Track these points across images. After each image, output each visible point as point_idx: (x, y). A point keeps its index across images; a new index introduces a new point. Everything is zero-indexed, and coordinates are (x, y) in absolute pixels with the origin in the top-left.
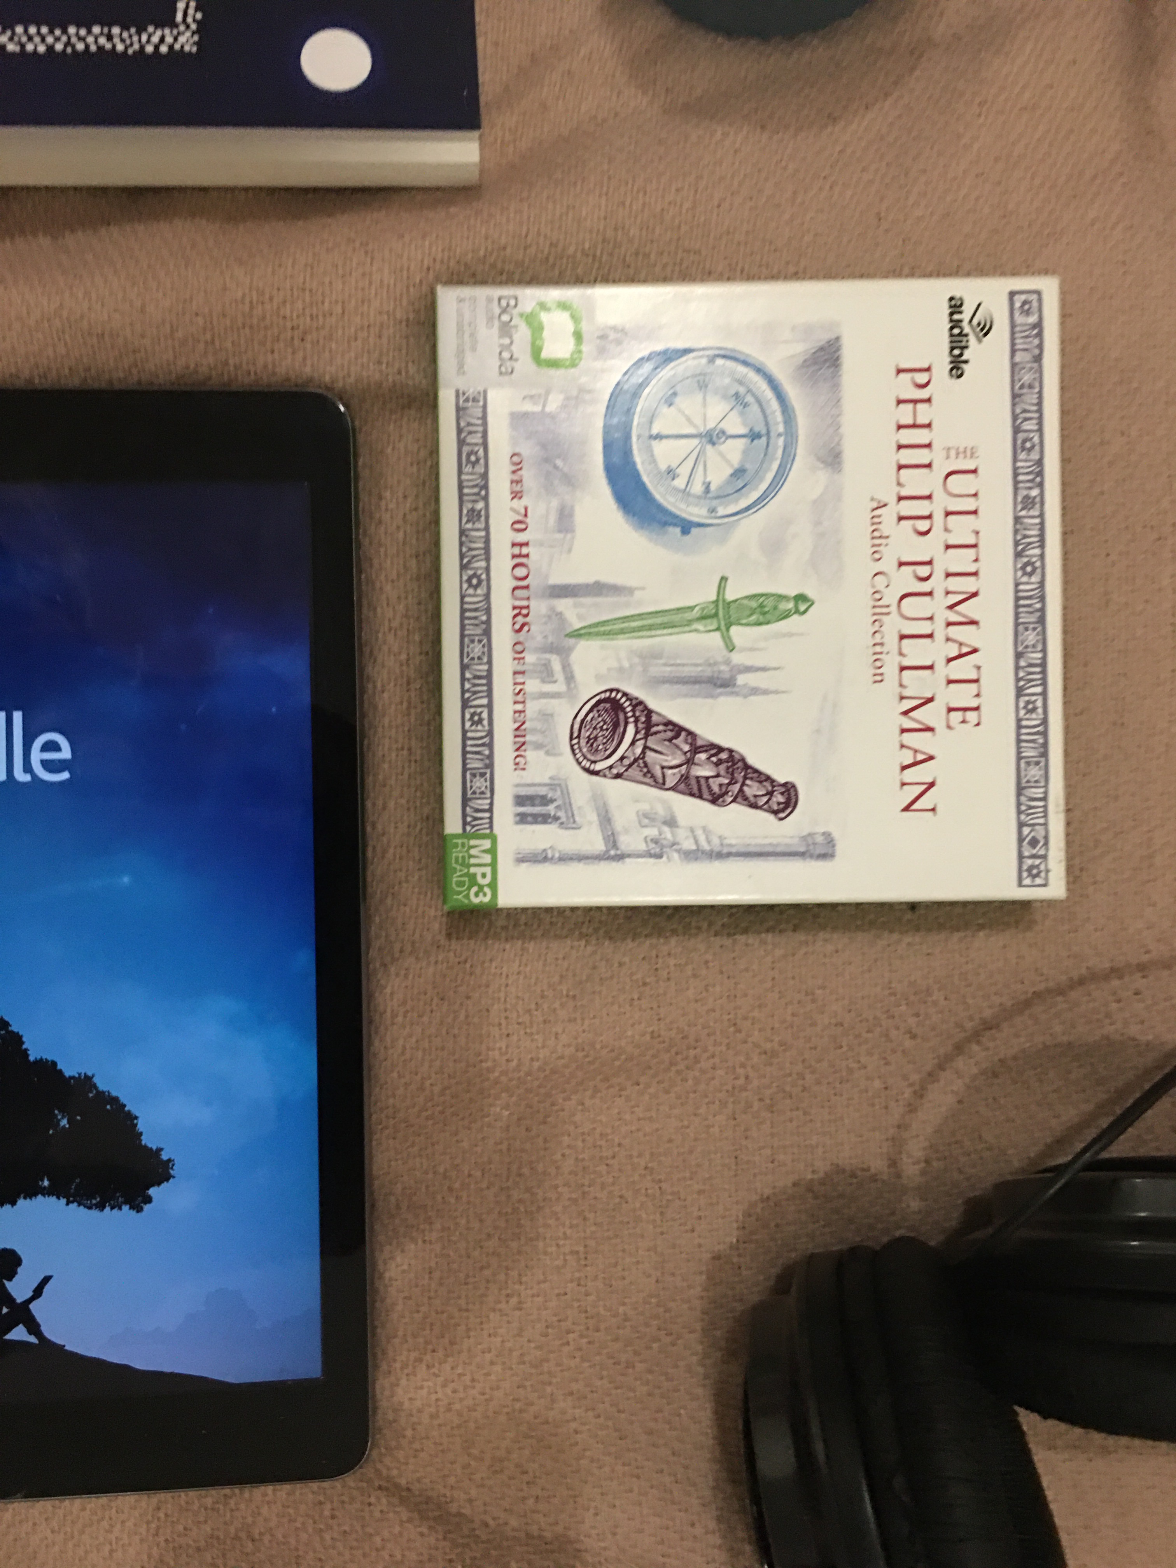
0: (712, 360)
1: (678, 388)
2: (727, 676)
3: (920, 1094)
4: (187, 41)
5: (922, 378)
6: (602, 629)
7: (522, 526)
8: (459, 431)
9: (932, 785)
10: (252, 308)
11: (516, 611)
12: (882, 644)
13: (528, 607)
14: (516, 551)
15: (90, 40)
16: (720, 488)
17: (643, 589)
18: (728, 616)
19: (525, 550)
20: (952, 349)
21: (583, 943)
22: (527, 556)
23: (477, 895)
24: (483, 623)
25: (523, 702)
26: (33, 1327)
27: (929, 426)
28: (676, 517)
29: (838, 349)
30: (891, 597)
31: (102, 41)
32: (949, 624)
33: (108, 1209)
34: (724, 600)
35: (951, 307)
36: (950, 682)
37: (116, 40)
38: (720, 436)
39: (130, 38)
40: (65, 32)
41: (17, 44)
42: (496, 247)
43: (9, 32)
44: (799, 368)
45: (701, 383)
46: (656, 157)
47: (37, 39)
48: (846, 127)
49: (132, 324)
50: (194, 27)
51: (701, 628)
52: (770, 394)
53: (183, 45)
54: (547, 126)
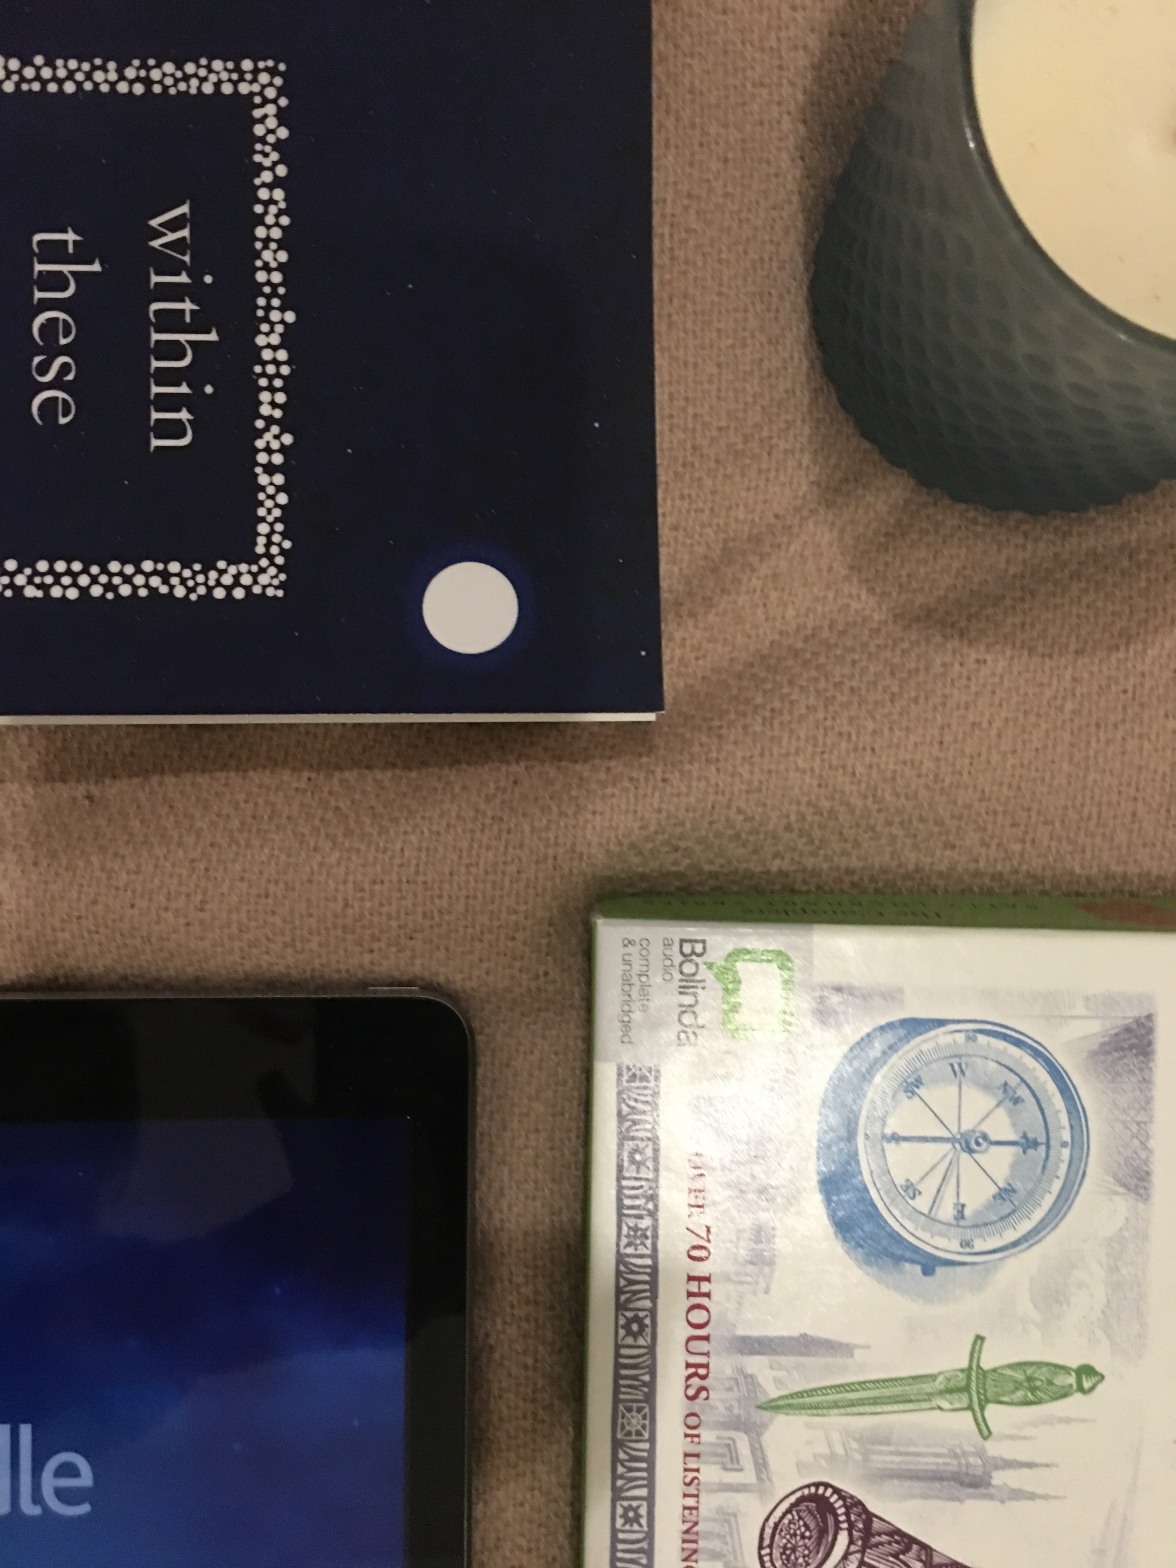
0: (971, 1037)
1: (924, 1074)
2: (979, 1472)
4: (269, 582)
6: (808, 1400)
8: (621, 1118)
10: (346, 905)
11: (692, 1370)
13: (706, 1366)
14: (694, 1287)
15: (139, 580)
16: (978, 1213)
17: (867, 1347)
18: (982, 1390)
19: (705, 1287)
22: (708, 1295)
24: (645, 1384)
25: (697, 1496)
28: (916, 1250)
29: (1150, 1031)
31: (155, 581)
34: (979, 1367)
37: (175, 581)
38: (981, 1140)
39: (193, 578)
40: (104, 571)
41: (38, 587)
42: (672, 821)
43: (28, 571)
44: (1093, 1054)
45: (956, 1067)
46: (887, 697)
47: (66, 580)
48: (1145, 650)
49: (188, 924)
50: (280, 560)
51: (945, 1405)
52: (1051, 1087)
53: (264, 587)
54: (740, 641)
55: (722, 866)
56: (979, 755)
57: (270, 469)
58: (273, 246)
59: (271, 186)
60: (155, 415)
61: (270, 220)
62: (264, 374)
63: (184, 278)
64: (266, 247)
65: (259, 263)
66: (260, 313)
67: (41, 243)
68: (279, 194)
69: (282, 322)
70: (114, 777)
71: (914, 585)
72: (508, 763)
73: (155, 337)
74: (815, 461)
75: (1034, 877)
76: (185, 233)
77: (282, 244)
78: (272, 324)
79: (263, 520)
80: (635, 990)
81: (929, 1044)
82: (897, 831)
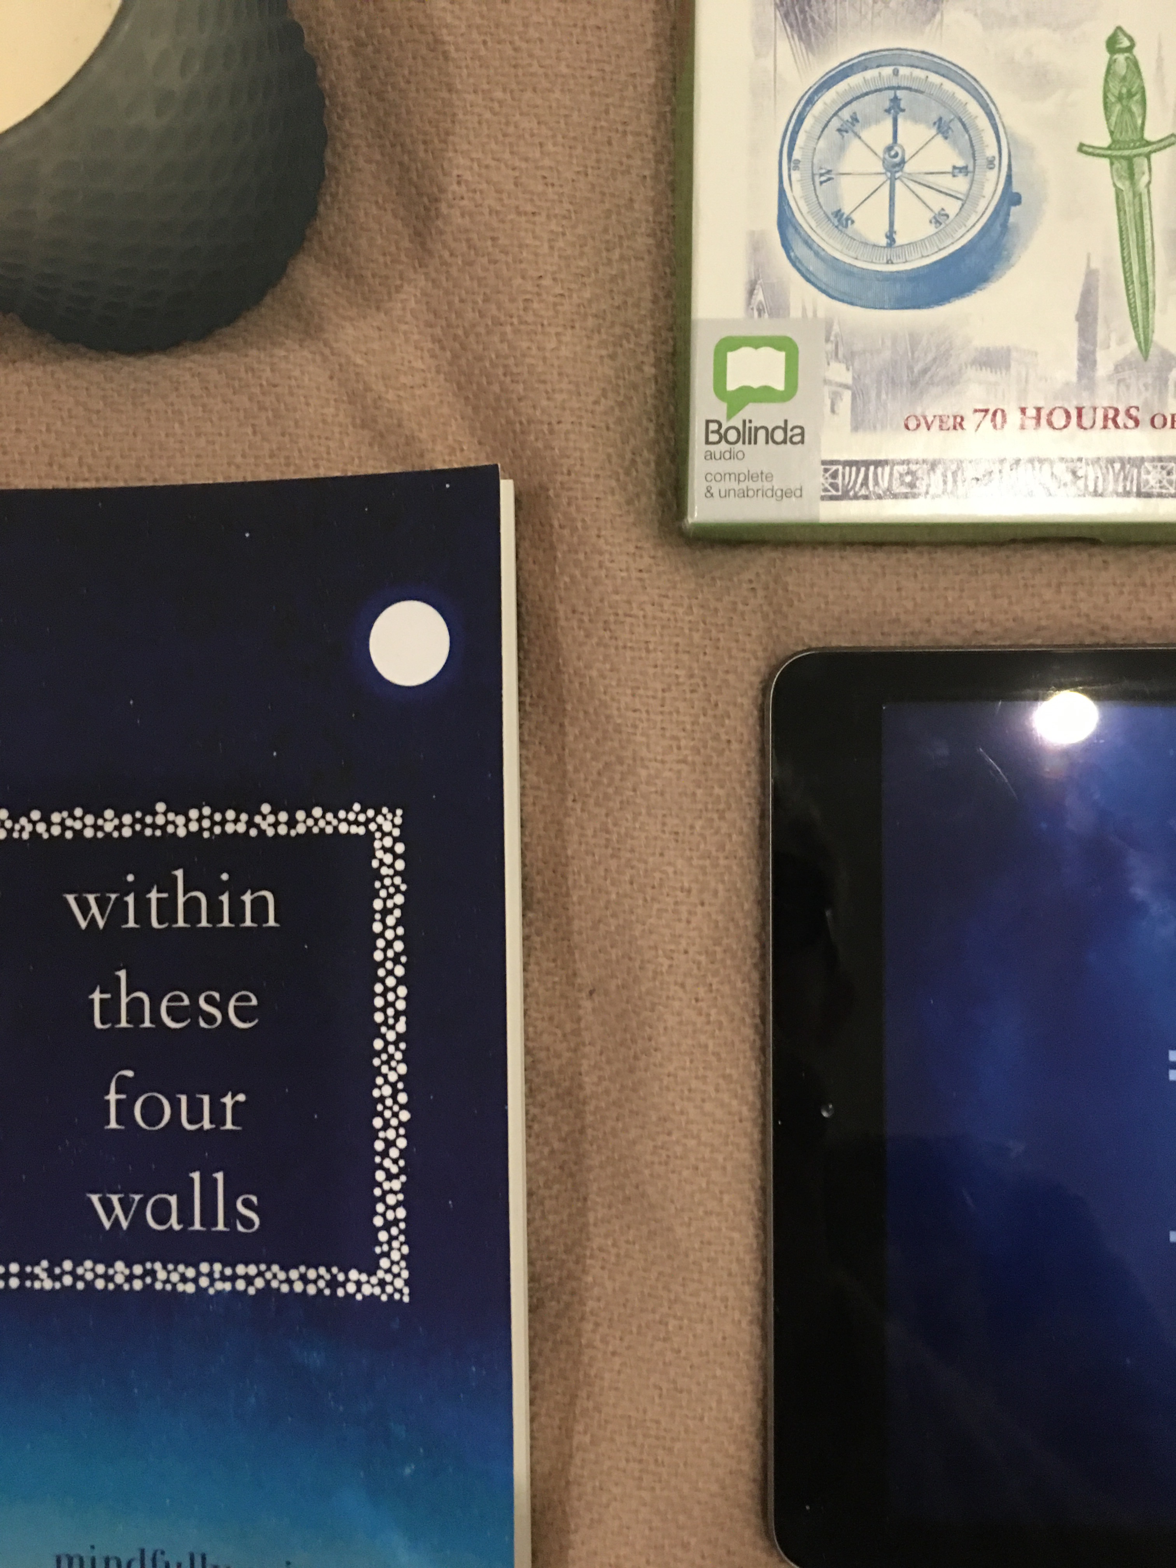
0: (794, 165)
1: (830, 210)
4: (389, 822)
6: (1139, 309)
7: (999, 416)
8: (872, 495)
10: (684, 761)
11: (1110, 424)
13: (1106, 410)
14: (1030, 423)
15: (390, 934)
16: (961, 154)
17: (1089, 257)
18: (1131, 144)
19: (1031, 412)
22: (1038, 410)
24: (1123, 467)
28: (996, 212)
31: (390, 921)
34: (1109, 148)
37: (390, 904)
38: (893, 153)
39: (387, 888)
40: (382, 964)
41: (396, 1018)
42: (607, 465)
43: (383, 1029)
44: (809, 46)
45: (823, 178)
46: (492, 268)
47: (391, 997)
48: (447, 26)
49: (702, 904)
50: (371, 813)
51: (1145, 179)
52: (842, 86)
53: (394, 826)
54: (445, 410)
56: (545, 178)
58: (100, 822)
59: (49, 824)
60: (248, 923)
61: (78, 825)
62: (211, 830)
63: (130, 899)
64: (101, 828)
65: (116, 834)
66: (158, 833)
67: (103, 1022)
68: (56, 817)
69: (165, 814)
70: (575, 975)
71: (393, 249)
72: (556, 619)
73: (181, 923)
74: (282, 344)
75: (658, 122)
76: (91, 898)
77: (99, 815)
78: (168, 822)
79: (336, 829)
80: (753, 485)
81: (802, 203)
82: (616, 255)
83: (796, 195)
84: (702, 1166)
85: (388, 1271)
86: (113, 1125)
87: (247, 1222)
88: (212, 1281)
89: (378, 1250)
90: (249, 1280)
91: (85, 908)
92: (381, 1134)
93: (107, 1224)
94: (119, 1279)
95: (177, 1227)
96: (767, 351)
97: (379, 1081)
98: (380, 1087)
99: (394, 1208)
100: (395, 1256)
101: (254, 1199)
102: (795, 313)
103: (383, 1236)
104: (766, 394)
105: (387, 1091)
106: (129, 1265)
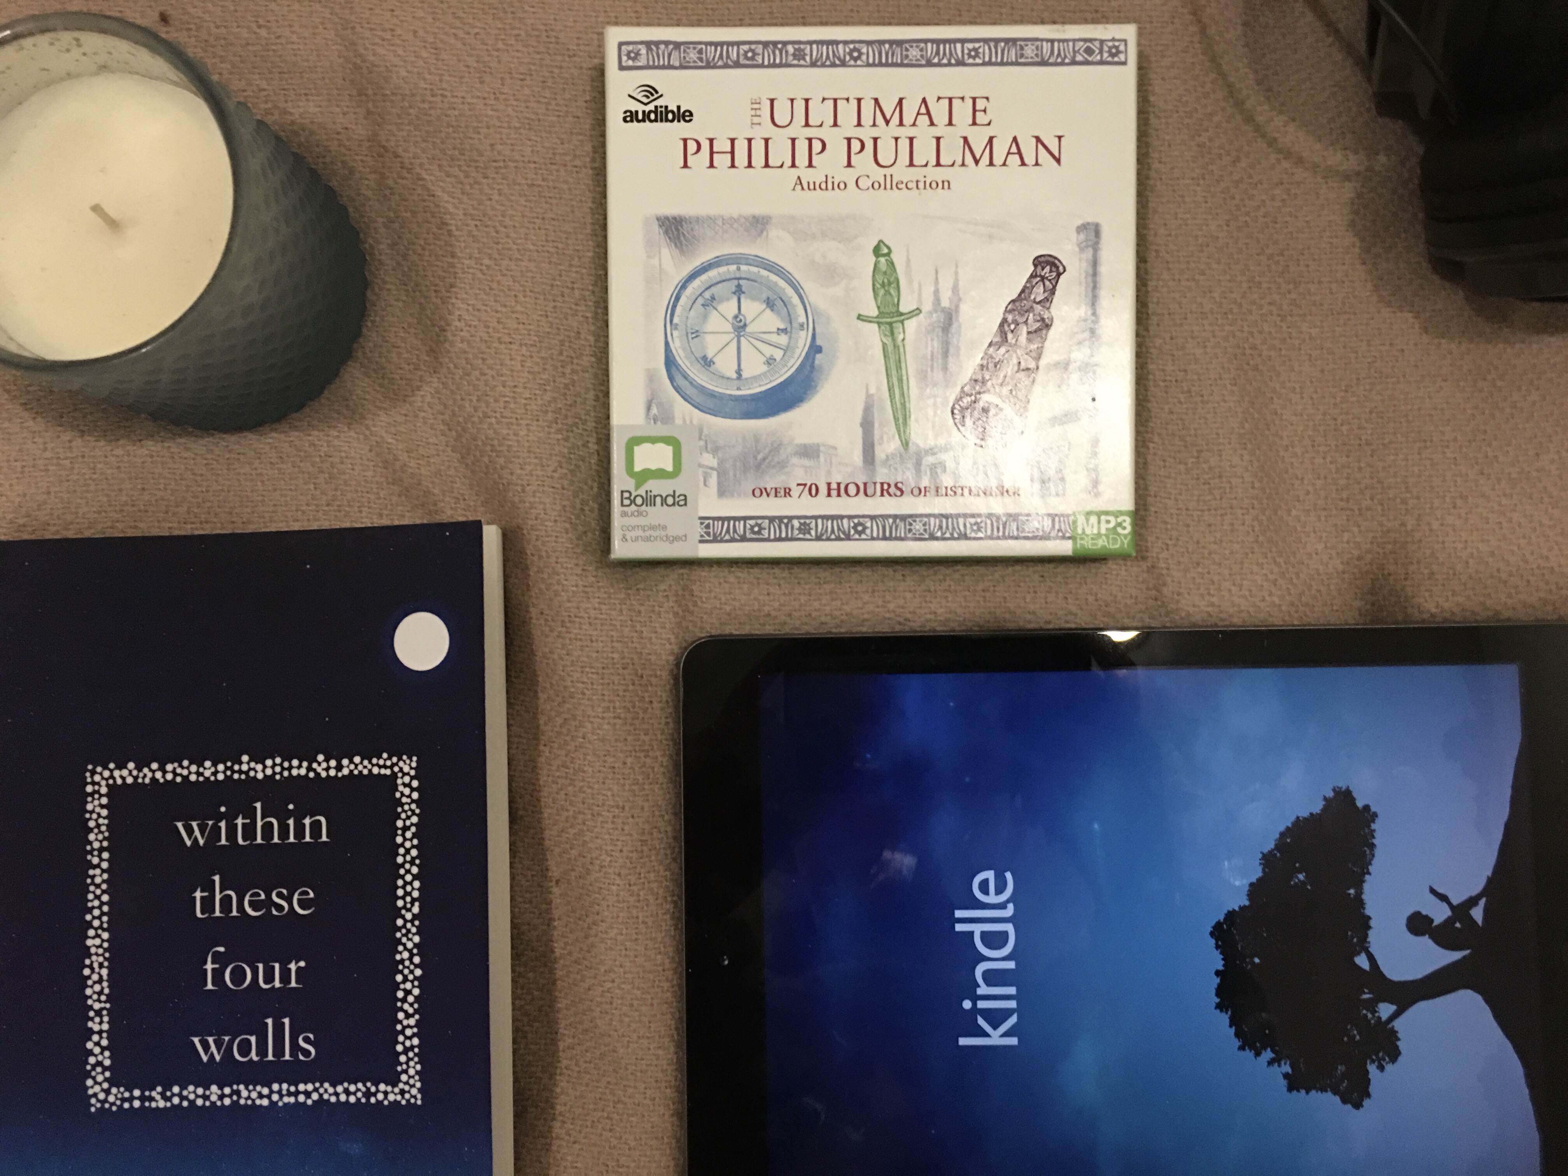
0: (675, 327)
1: (699, 355)
2: (942, 317)
3: (1287, 154)
4: (408, 765)
5: (692, 146)
6: (901, 421)
7: (814, 487)
8: (733, 540)
9: (1038, 139)
10: (619, 718)
11: (885, 493)
12: (917, 181)
13: (882, 484)
14: (834, 493)
15: (408, 844)
16: (783, 320)
17: (867, 387)
18: (891, 315)
19: (834, 486)
20: (667, 120)
21: (1151, 445)
22: (839, 484)
23: (1124, 528)
24: (894, 522)
25: (962, 488)
26: (1472, 902)
27: (733, 141)
28: (807, 357)
29: (667, 218)
30: (878, 174)
31: (408, 835)
32: (901, 124)
33: (1375, 841)
34: (877, 317)
35: (632, 121)
36: (950, 123)
37: (408, 823)
38: (738, 320)
39: (406, 812)
40: (402, 866)
41: (412, 904)
42: (563, 513)
43: (403, 912)
44: (682, 252)
45: (694, 335)
46: (482, 378)
47: (409, 888)
48: (450, 214)
49: (633, 817)
50: (395, 759)
51: (901, 337)
52: (704, 277)
53: (411, 768)
54: (452, 472)
55: (594, 480)
56: (518, 318)
57: (339, 768)
58: (201, 770)
59: (165, 772)
60: (308, 839)
61: (185, 772)
62: (281, 773)
63: (223, 824)
64: (202, 774)
65: (212, 778)
66: (243, 777)
67: (202, 913)
68: (169, 767)
69: (248, 763)
70: (547, 870)
71: (415, 360)
72: (531, 618)
73: (259, 840)
74: (335, 427)
76: (194, 824)
77: (200, 764)
78: (250, 769)
79: (370, 771)
80: (652, 533)
81: (681, 352)
82: (568, 371)
83: (676, 346)
84: (635, 1003)
85: (407, 1083)
86: (210, 986)
87: (307, 1053)
88: (281, 1096)
89: (399, 1069)
90: (308, 1094)
91: (190, 832)
92: (402, 986)
93: (205, 1058)
94: (214, 1098)
95: (255, 1058)
96: (661, 446)
97: (400, 948)
98: (401, 953)
99: (410, 1038)
100: (412, 1072)
101: (311, 1036)
102: (678, 421)
103: (403, 1058)
104: (660, 474)
105: (406, 955)
106: (221, 1088)
